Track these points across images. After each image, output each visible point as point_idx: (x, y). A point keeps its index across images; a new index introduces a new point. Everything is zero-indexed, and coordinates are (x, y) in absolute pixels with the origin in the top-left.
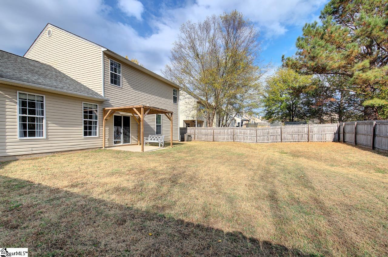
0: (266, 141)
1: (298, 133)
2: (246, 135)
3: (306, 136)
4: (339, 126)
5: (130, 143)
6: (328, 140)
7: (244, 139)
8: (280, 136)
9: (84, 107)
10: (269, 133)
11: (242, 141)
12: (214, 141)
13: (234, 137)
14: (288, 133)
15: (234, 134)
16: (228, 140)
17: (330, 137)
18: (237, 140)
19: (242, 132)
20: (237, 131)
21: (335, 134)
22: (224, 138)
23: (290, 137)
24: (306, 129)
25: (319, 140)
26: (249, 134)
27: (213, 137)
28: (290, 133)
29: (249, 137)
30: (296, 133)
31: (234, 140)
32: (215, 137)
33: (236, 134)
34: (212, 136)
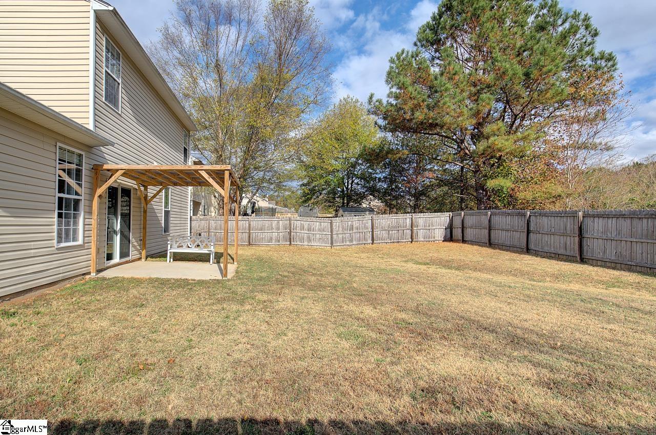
0: (348, 243)
1: (397, 228)
2: (313, 233)
3: (409, 232)
4: (451, 216)
5: (130, 258)
6: (437, 239)
7: (309, 240)
8: (371, 233)
9: (60, 160)
10: (352, 228)
11: (306, 243)
12: (250, 244)
13: (290, 235)
14: (382, 228)
15: (290, 231)
16: (279, 241)
17: (439, 234)
18: (297, 242)
19: (306, 227)
20: (297, 224)
21: (446, 229)
22: (271, 239)
23: (385, 234)
24: (408, 222)
25: (426, 240)
26: (319, 230)
27: (249, 237)
28: (386, 228)
29: (318, 236)
30: (394, 227)
31: (290, 242)
32: (253, 236)
33: (295, 231)
34: (247, 235)
